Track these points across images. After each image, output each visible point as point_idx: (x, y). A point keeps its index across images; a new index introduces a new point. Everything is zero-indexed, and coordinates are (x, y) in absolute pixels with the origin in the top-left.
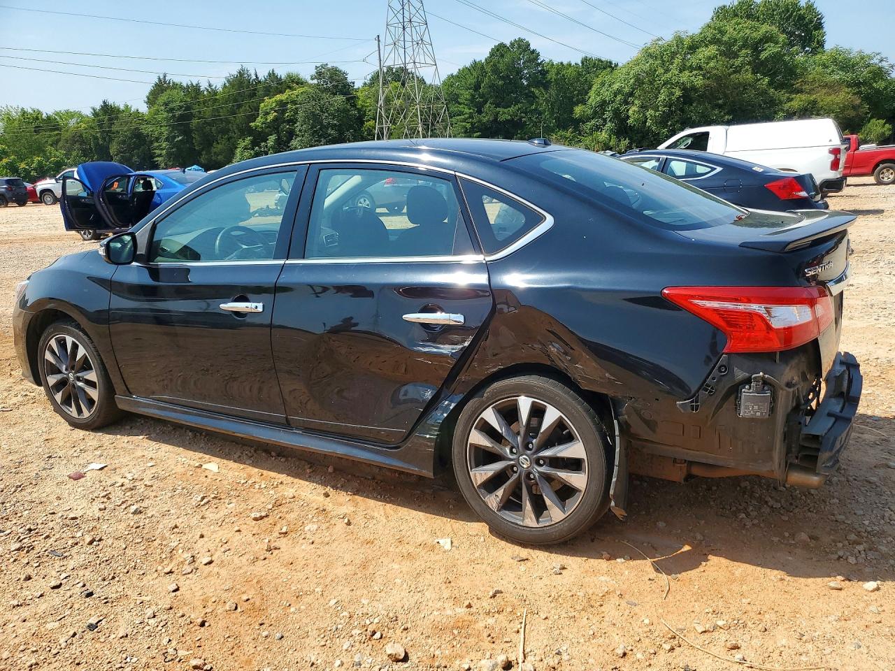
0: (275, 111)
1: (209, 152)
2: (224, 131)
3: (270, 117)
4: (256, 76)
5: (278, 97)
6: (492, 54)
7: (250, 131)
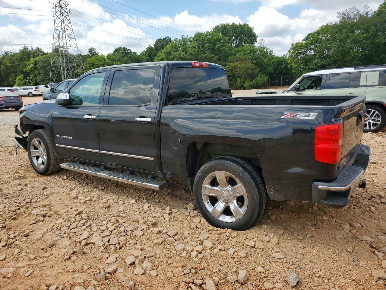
0: (33, 64)
1: (8, 80)
2: (15, 72)
3: (30, 67)
4: (32, 49)
5: (36, 59)
6: (156, 42)
7: (22, 72)
